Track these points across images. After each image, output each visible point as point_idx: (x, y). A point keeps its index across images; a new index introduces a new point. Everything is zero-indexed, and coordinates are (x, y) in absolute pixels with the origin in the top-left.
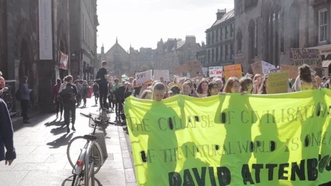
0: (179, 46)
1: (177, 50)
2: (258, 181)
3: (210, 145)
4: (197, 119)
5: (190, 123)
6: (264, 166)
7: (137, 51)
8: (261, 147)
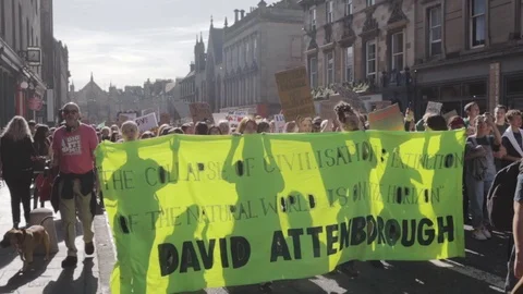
0: (168, 88)
1: (165, 94)
2: (298, 256)
3: (223, 207)
4: (201, 167)
5: (191, 175)
6: (305, 231)
7: (121, 90)
8: (296, 205)
